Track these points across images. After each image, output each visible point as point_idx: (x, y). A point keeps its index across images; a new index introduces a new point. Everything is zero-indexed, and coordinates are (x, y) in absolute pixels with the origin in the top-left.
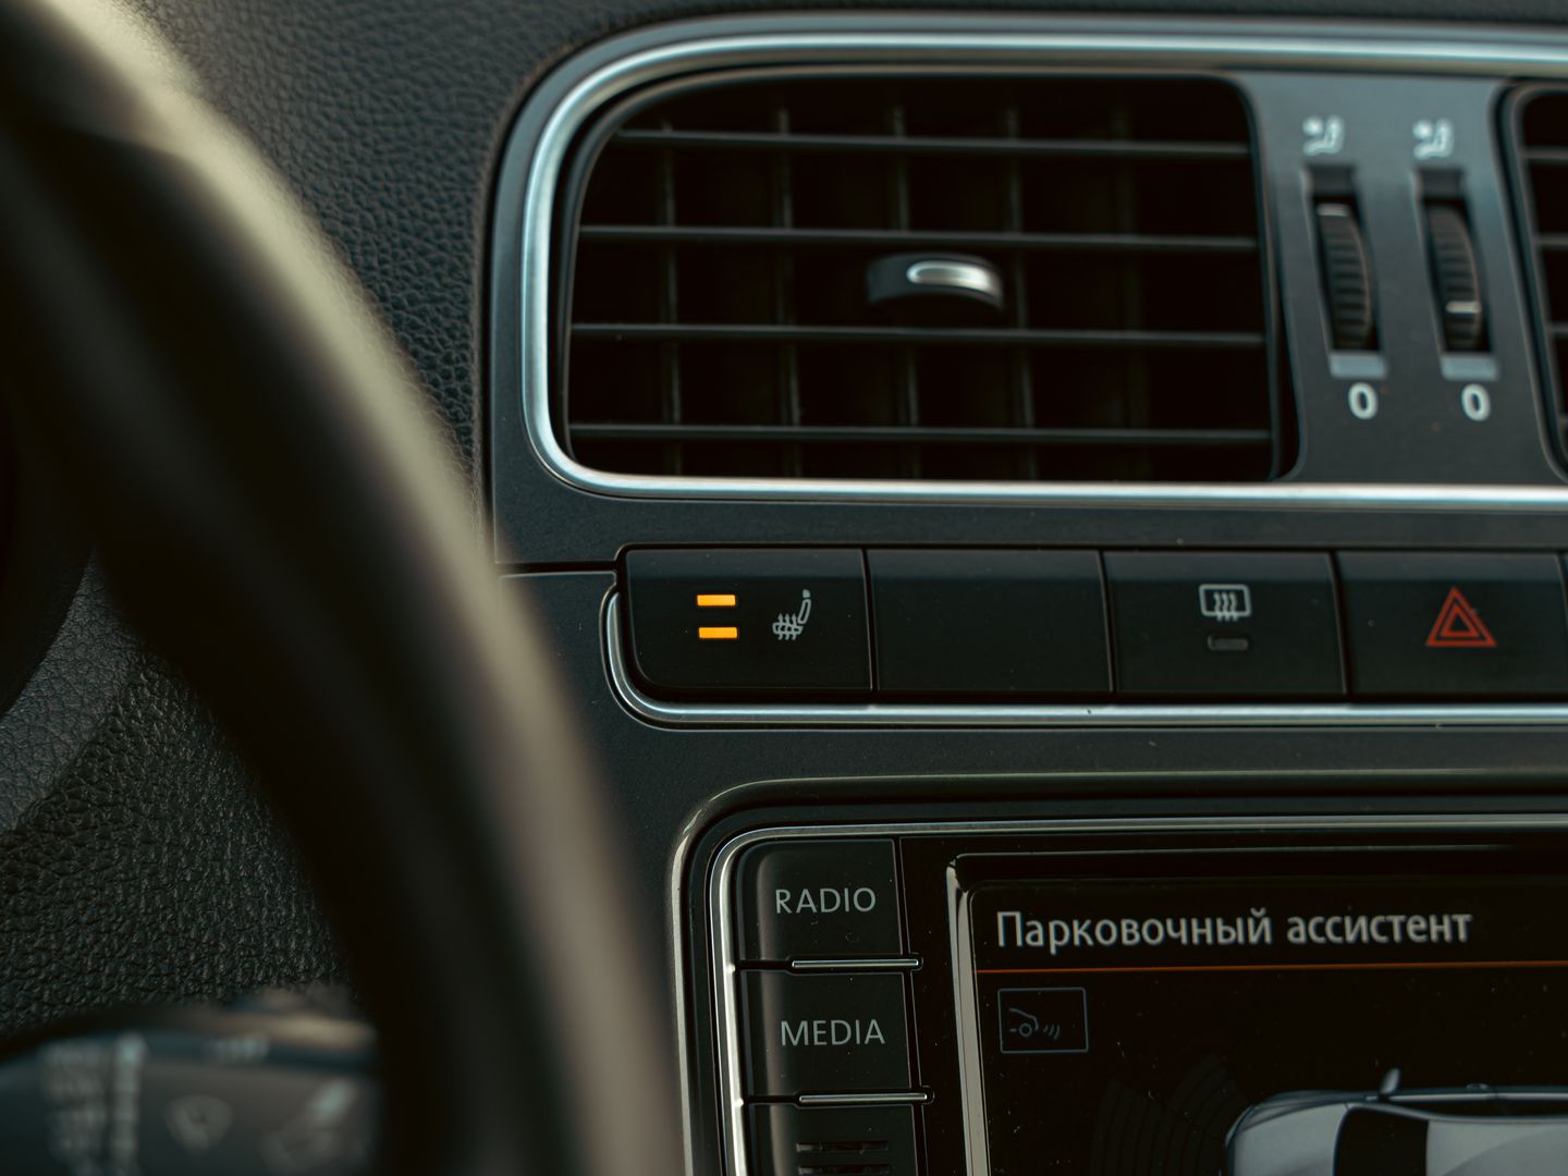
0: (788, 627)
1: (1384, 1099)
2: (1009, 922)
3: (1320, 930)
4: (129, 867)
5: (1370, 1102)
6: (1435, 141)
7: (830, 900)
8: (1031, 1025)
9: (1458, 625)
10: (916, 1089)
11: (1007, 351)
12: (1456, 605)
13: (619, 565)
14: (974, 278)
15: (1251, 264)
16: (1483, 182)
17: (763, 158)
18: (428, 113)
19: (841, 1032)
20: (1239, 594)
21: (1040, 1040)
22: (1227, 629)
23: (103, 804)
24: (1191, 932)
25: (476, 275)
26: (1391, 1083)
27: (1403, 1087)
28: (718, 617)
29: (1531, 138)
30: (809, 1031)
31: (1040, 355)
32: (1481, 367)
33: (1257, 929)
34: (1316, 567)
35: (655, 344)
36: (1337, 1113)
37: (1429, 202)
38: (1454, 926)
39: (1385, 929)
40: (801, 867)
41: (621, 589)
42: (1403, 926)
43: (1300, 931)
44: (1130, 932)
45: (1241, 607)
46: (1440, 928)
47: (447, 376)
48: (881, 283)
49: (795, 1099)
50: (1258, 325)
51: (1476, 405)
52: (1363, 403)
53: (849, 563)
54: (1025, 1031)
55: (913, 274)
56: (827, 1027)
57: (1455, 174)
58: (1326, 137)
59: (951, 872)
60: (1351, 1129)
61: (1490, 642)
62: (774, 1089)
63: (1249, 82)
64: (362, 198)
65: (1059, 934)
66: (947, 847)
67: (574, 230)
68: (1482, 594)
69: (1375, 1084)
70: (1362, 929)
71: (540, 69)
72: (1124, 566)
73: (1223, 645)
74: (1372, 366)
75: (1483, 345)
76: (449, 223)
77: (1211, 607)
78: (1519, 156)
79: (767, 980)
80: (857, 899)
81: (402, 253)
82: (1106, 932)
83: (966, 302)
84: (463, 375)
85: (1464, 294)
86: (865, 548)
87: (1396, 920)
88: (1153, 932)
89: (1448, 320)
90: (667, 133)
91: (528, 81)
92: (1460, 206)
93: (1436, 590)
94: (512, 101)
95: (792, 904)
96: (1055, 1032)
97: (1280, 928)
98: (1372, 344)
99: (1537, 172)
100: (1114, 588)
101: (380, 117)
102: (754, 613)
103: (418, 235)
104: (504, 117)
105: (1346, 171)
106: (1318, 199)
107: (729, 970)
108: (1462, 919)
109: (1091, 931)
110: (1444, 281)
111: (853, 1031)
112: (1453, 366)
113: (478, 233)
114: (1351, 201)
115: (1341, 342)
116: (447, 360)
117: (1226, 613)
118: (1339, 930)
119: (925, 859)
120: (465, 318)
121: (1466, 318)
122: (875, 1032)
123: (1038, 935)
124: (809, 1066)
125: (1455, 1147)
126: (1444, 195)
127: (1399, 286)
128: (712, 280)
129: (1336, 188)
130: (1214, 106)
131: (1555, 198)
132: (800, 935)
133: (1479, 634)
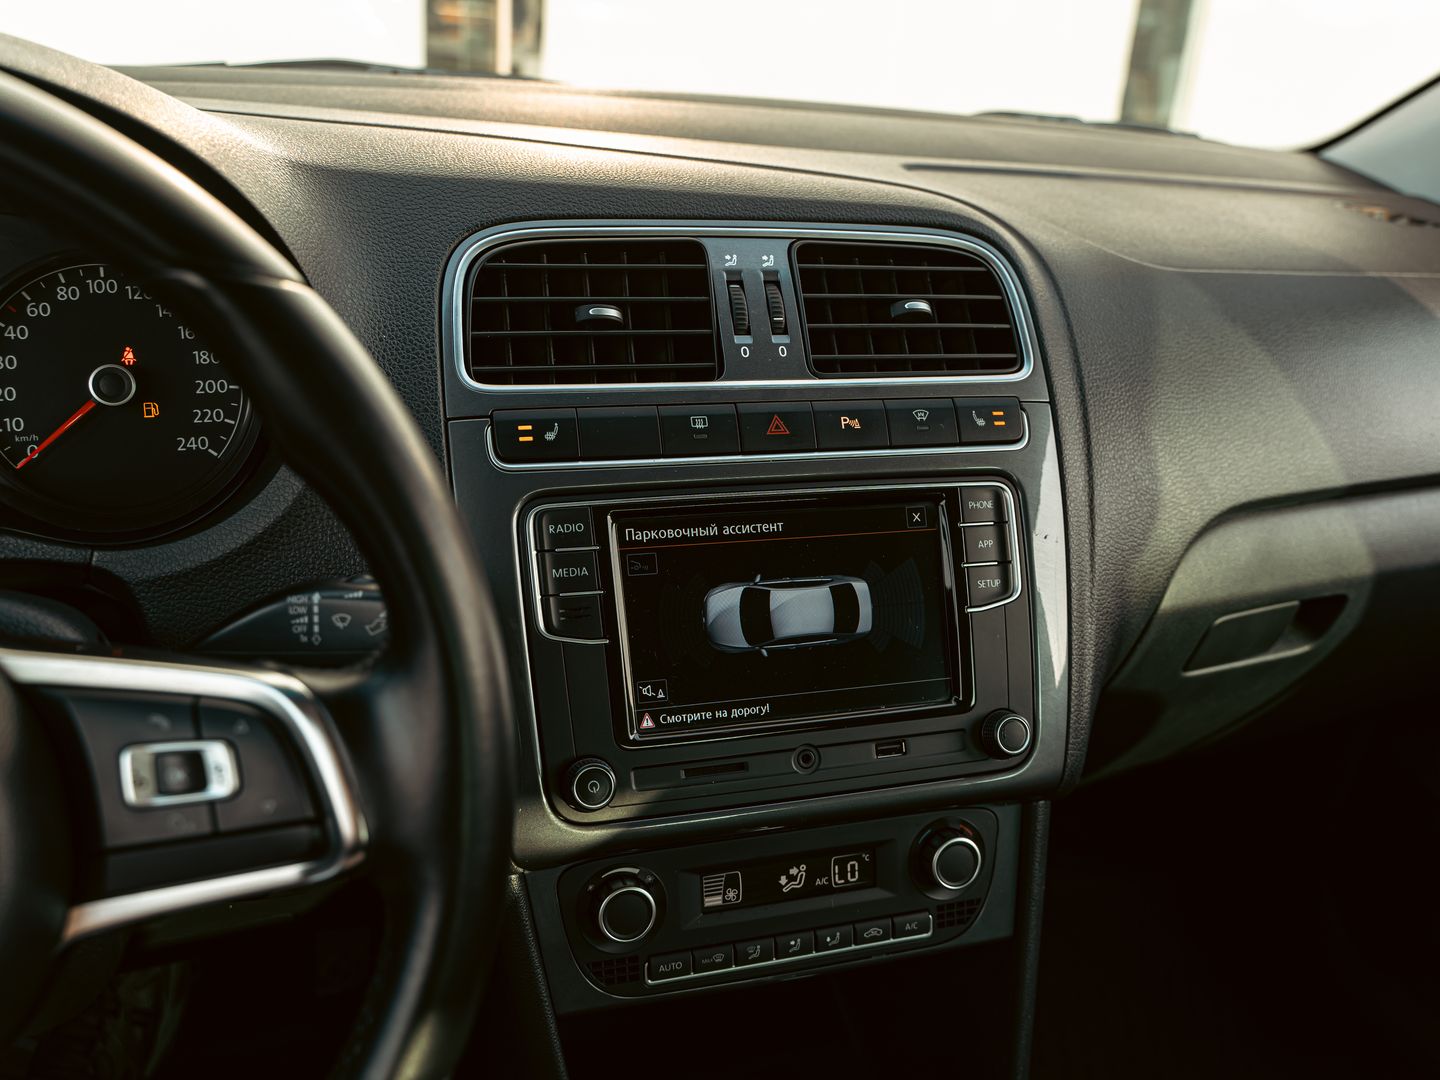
0: (550, 436)
1: (756, 584)
2: (630, 532)
3: (734, 530)
4: (323, 527)
5: (751, 585)
6: (769, 262)
7: (568, 528)
8: (638, 566)
9: (777, 427)
10: (599, 589)
11: (626, 336)
12: (776, 419)
13: (491, 417)
14: (613, 313)
15: (708, 304)
16: (785, 274)
17: (539, 272)
18: (417, 258)
19: (573, 572)
20: (704, 419)
21: (641, 571)
22: (700, 431)
23: (312, 506)
24: (691, 532)
25: (436, 316)
26: (758, 579)
27: (761, 580)
28: (525, 433)
29: (800, 260)
30: (562, 572)
31: (637, 339)
32: (785, 339)
33: (713, 531)
34: (729, 409)
35: (504, 337)
36: (741, 589)
37: (767, 282)
38: (778, 526)
39: (755, 528)
40: (558, 517)
41: (492, 425)
42: (761, 527)
43: (727, 531)
44: (671, 533)
45: (704, 424)
46: (773, 527)
47: (427, 352)
48: (580, 316)
49: (558, 595)
50: (710, 327)
51: (782, 351)
52: (745, 353)
53: (570, 413)
54: (636, 568)
55: (591, 312)
56: (568, 571)
57: (776, 273)
58: (732, 261)
59: (609, 517)
60: (745, 594)
61: (788, 432)
62: (551, 592)
63: (703, 241)
64: (394, 289)
65: (647, 536)
66: (605, 510)
67: (471, 299)
68: (784, 416)
69: (753, 580)
70: (747, 529)
71: (457, 242)
72: (665, 411)
73: (699, 437)
74: (748, 339)
75: (785, 332)
76: (426, 297)
77: (694, 424)
78: (796, 266)
79: (547, 556)
80: (574, 528)
81: (409, 308)
82: (663, 534)
83: (608, 322)
84: (433, 352)
85: (778, 314)
86: (576, 408)
87: (759, 525)
88: (678, 533)
89: (773, 323)
90: (504, 263)
91: (453, 246)
92: (777, 284)
93: (769, 416)
94: (447, 253)
95: (555, 530)
96: (646, 568)
97: (720, 530)
98: (748, 332)
99: (802, 271)
100: (663, 419)
101: (400, 260)
102: (538, 431)
103: (415, 302)
104: (445, 259)
105: (739, 272)
106: (729, 283)
107: (534, 553)
108: (780, 524)
109: (657, 533)
110: (772, 309)
111: (577, 572)
112: (775, 339)
113: (437, 301)
114: (740, 283)
115: (737, 331)
116: (427, 346)
117: (700, 426)
118: (740, 530)
119: (600, 512)
120: (433, 331)
121: (779, 322)
122: (585, 571)
123: (639, 536)
124: (563, 584)
125: (779, 598)
126: (772, 279)
127: (757, 312)
128: (522, 315)
129: (735, 278)
130: (693, 250)
131: (808, 280)
132: (558, 540)
133: (784, 430)
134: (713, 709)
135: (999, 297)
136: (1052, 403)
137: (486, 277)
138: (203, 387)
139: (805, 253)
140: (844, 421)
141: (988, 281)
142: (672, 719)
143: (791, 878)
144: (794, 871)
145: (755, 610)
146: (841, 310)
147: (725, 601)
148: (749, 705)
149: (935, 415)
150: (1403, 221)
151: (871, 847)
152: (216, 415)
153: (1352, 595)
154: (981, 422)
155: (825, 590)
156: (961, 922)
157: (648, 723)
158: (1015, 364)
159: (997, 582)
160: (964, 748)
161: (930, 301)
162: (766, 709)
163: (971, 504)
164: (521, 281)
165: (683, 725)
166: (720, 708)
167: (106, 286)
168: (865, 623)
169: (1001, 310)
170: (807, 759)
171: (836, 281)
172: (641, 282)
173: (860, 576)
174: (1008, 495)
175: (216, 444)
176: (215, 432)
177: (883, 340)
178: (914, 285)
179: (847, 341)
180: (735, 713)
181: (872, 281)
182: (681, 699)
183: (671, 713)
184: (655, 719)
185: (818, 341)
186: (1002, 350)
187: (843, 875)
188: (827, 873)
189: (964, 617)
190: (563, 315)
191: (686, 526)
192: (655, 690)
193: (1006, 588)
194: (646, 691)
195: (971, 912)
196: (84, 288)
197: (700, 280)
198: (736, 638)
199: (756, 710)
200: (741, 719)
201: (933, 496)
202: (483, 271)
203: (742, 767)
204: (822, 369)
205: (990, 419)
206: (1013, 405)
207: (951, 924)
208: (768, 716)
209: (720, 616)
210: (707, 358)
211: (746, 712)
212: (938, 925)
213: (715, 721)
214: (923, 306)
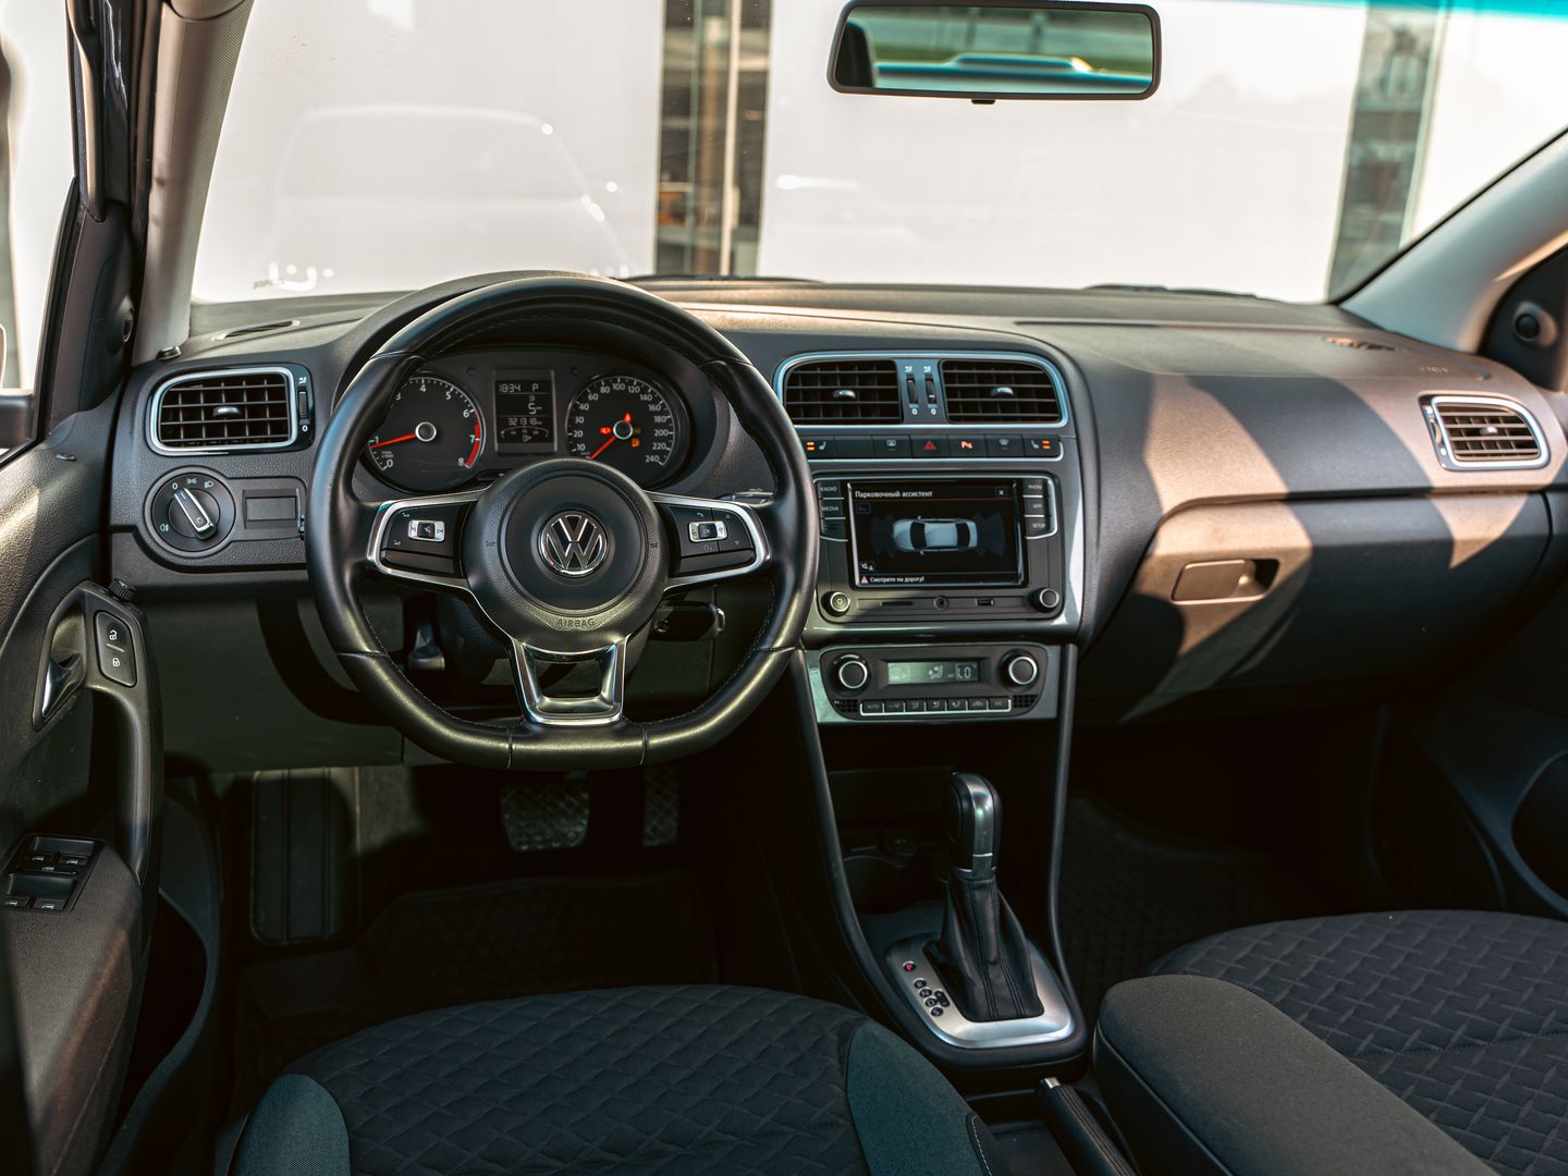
0: (822, 448)
1: (918, 520)
2: (858, 493)
3: (908, 494)
5: (915, 520)
6: (928, 369)
7: (829, 489)
8: (861, 509)
9: (930, 446)
10: (843, 517)
11: (857, 405)
12: (929, 443)
14: (851, 394)
15: (897, 389)
16: (936, 378)
17: (816, 375)
19: (832, 509)
20: (894, 442)
21: (863, 511)
22: (891, 447)
24: (887, 495)
27: (920, 519)
28: (810, 446)
29: (944, 369)
30: (826, 509)
31: (861, 406)
32: (935, 406)
33: (897, 494)
34: (907, 438)
36: (911, 522)
37: (926, 380)
38: (930, 493)
39: (918, 494)
40: (825, 484)
42: (922, 494)
43: (904, 495)
44: (877, 495)
45: (894, 444)
46: (927, 494)
48: (835, 395)
49: (824, 518)
50: (897, 400)
51: (934, 412)
52: (915, 412)
53: (831, 438)
55: (840, 393)
56: (828, 508)
57: (931, 375)
58: (909, 369)
59: (848, 485)
60: (913, 525)
61: (935, 449)
63: (896, 361)
65: (866, 495)
66: (848, 481)
67: (786, 387)
68: (935, 442)
69: (916, 518)
70: (914, 494)
71: (780, 362)
72: (875, 438)
73: (891, 450)
74: (916, 406)
75: (935, 402)
77: (889, 444)
78: (942, 372)
79: (820, 501)
80: (834, 489)
83: (849, 398)
85: (932, 394)
86: (833, 436)
87: (920, 493)
88: (881, 495)
89: (929, 399)
90: (801, 372)
91: (778, 364)
92: (932, 380)
93: (925, 442)
94: (776, 368)
95: (823, 490)
96: (865, 510)
97: (901, 494)
98: (916, 402)
99: (945, 374)
100: (874, 442)
102: (817, 444)
104: (774, 370)
105: (912, 375)
106: (908, 380)
110: (929, 392)
111: (834, 509)
112: (929, 406)
114: (913, 380)
115: (911, 402)
117: (892, 445)
118: (910, 494)
119: (845, 482)
121: (932, 398)
122: (837, 509)
123: (862, 495)
124: (827, 514)
125: (930, 528)
126: (929, 378)
127: (921, 394)
128: (807, 395)
129: (910, 377)
130: (890, 364)
131: (948, 378)
132: (825, 494)
133: (933, 448)
134: (896, 577)
135: (1048, 386)
136: (1078, 439)
137: (793, 378)
138: (658, 433)
139: (947, 365)
140: (964, 444)
141: (1045, 378)
142: (876, 580)
143: (935, 672)
144: (936, 669)
145: (918, 534)
146: (965, 392)
147: (903, 528)
148: (914, 576)
149: (1011, 442)
150: (1363, 348)
151: (978, 660)
152: (662, 446)
153: (1282, 560)
154: (1036, 446)
155: (953, 525)
156: (1026, 706)
157: (865, 581)
158: (1058, 419)
159: (1043, 525)
160: (1024, 606)
161: (1012, 388)
162: (922, 579)
163: (1030, 487)
164: (807, 380)
165: (882, 583)
166: (899, 577)
167: (620, 387)
168: (973, 541)
169: (1051, 393)
170: (942, 603)
171: (963, 378)
172: (864, 379)
173: (971, 519)
174: (1050, 482)
175: (662, 460)
176: (662, 453)
177: (987, 407)
178: (1003, 380)
179: (968, 407)
180: (907, 580)
181: (982, 378)
182: (881, 570)
183: (875, 577)
184: (868, 578)
185: (952, 407)
186: (1052, 412)
187: (962, 674)
188: (954, 671)
189: (1025, 542)
190: (827, 394)
191: (884, 491)
192: (868, 566)
193: (1048, 528)
194: (865, 566)
195: (1032, 701)
196: (611, 387)
197: (893, 379)
198: (908, 545)
199: (917, 579)
200: (910, 583)
201: (1011, 481)
202: (792, 375)
203: (910, 604)
204: (954, 420)
205: (1041, 445)
206: (1055, 439)
207: (1021, 706)
208: (923, 583)
209: (901, 534)
210: (895, 413)
211: (912, 580)
212: (1014, 706)
213: (897, 582)
214: (1008, 390)
